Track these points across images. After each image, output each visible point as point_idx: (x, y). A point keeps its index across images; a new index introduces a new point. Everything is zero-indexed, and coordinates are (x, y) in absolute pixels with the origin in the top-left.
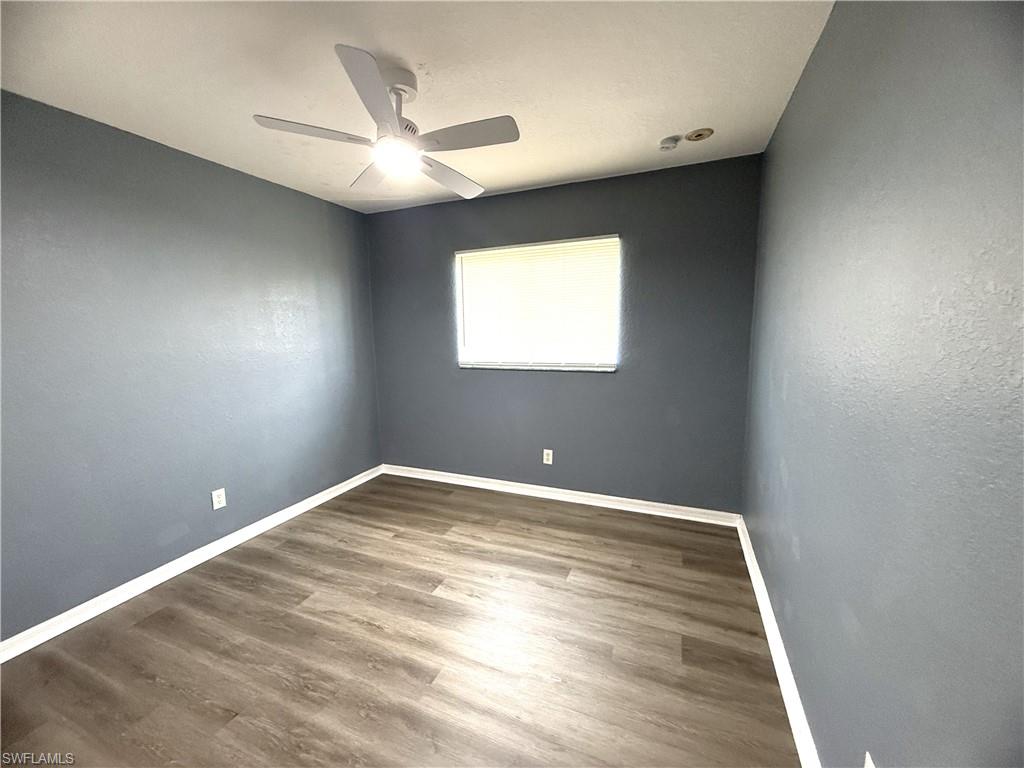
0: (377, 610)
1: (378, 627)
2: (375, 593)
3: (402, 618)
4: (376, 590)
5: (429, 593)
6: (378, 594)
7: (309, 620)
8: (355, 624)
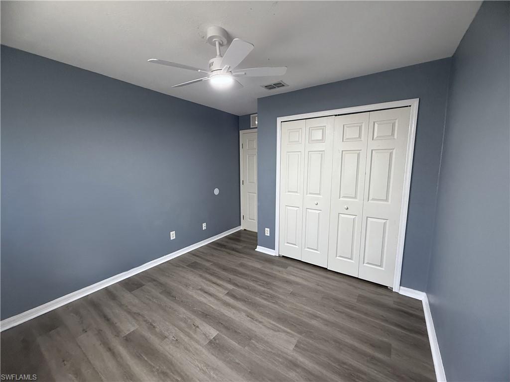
0: (250, 327)
1: (248, 316)
2: (252, 341)
3: (237, 319)
4: (252, 343)
5: (220, 334)
6: (250, 339)
7: (285, 327)
8: (260, 320)
